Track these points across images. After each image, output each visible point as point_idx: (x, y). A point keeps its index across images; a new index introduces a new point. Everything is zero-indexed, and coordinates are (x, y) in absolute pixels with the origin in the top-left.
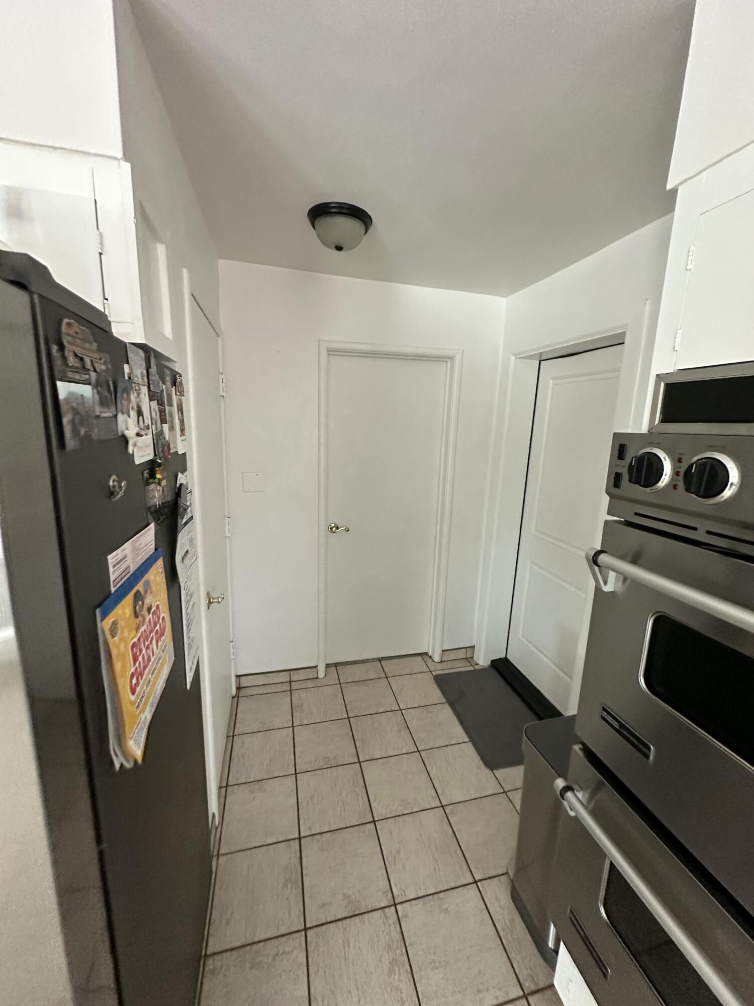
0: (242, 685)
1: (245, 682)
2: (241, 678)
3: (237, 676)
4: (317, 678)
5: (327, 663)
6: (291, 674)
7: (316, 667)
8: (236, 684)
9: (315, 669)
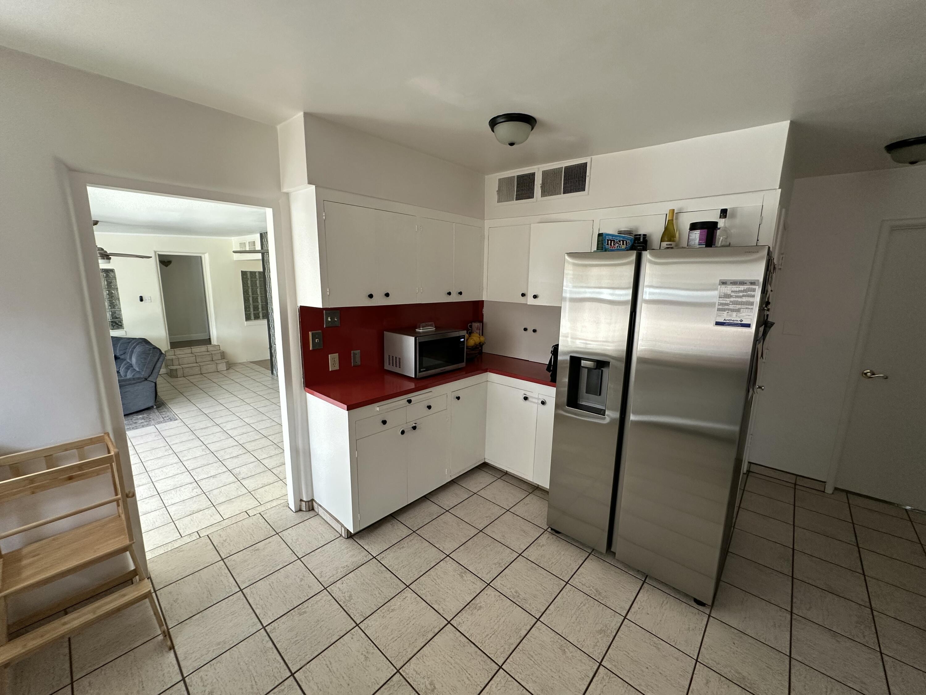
0: (751, 470)
1: (754, 468)
2: (752, 465)
3: (749, 462)
4: (824, 492)
5: (836, 486)
6: (798, 478)
7: (825, 482)
8: (747, 468)
9: (823, 484)
